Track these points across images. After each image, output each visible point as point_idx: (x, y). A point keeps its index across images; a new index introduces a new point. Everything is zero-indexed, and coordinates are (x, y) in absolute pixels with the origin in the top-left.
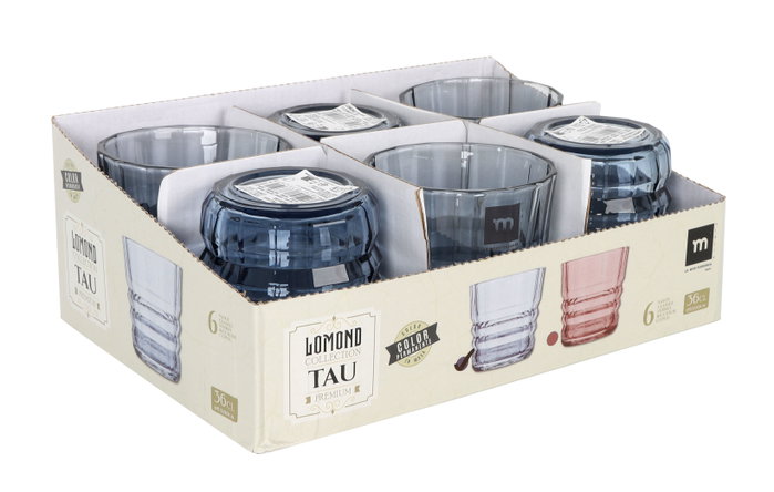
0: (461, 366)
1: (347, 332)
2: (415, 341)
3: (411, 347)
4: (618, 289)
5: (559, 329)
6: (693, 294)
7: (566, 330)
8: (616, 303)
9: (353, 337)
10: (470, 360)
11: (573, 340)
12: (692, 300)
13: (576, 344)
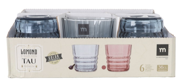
0: (71, 68)
1: (32, 50)
2: (54, 57)
3: (53, 58)
4: (128, 57)
5: (106, 65)
6: (161, 66)
7: (109, 66)
8: (128, 61)
9: (34, 52)
10: (74, 67)
11: (112, 70)
12: (161, 67)
13: (113, 71)
